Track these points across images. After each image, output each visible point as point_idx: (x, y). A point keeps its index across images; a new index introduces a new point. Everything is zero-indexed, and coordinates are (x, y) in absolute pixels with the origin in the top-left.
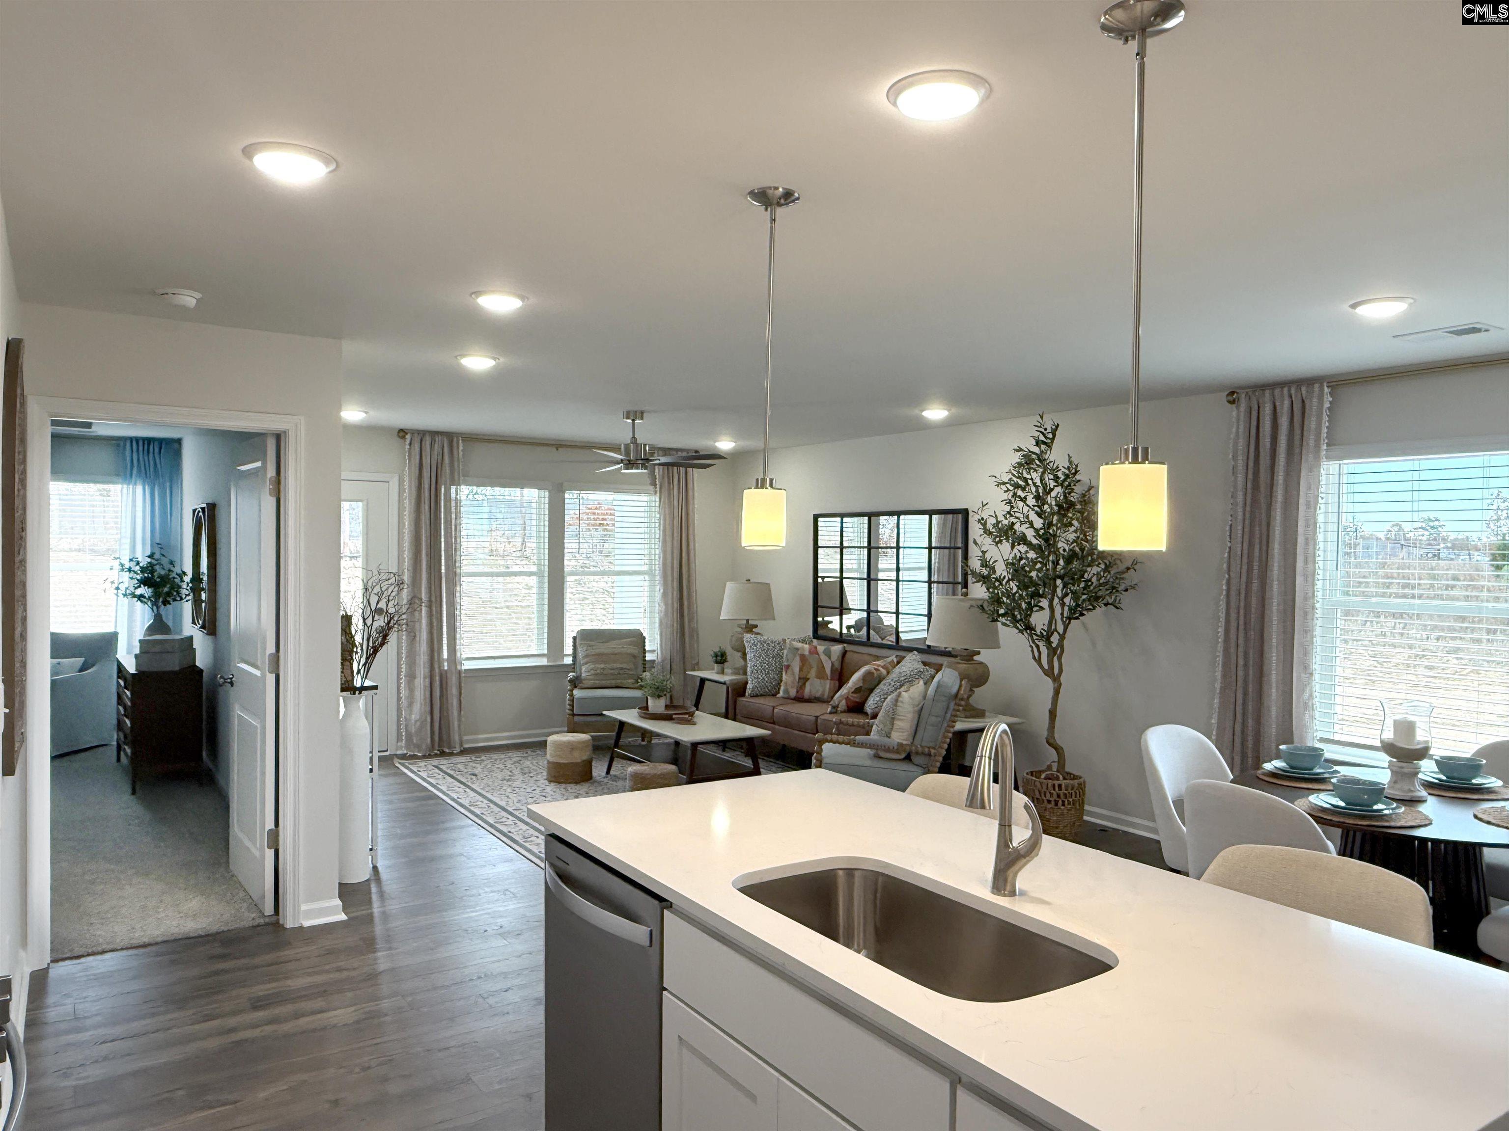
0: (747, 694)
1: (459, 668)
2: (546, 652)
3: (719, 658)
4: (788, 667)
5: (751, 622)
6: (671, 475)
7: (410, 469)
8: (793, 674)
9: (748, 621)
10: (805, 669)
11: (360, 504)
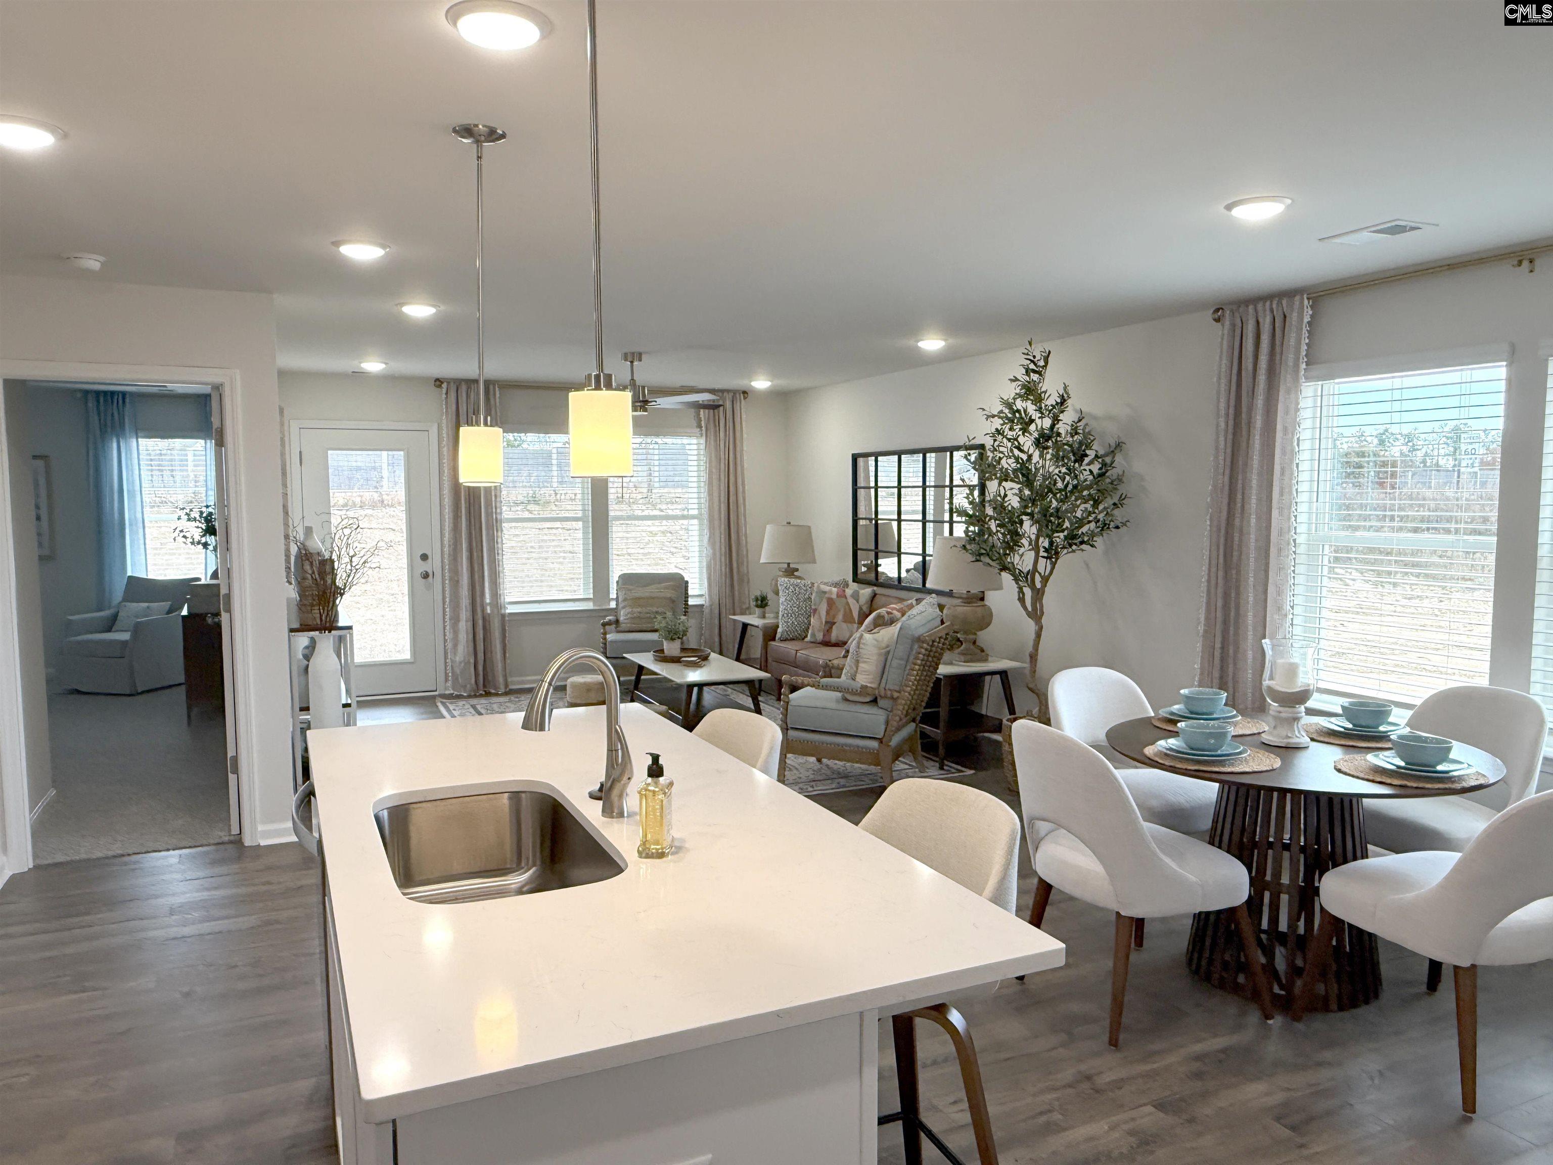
0: (777, 638)
1: (503, 611)
2: (591, 596)
3: (759, 602)
4: (815, 610)
5: (792, 566)
6: (717, 417)
7: (447, 417)
8: (820, 618)
9: (789, 564)
10: (832, 613)
11: (402, 453)
